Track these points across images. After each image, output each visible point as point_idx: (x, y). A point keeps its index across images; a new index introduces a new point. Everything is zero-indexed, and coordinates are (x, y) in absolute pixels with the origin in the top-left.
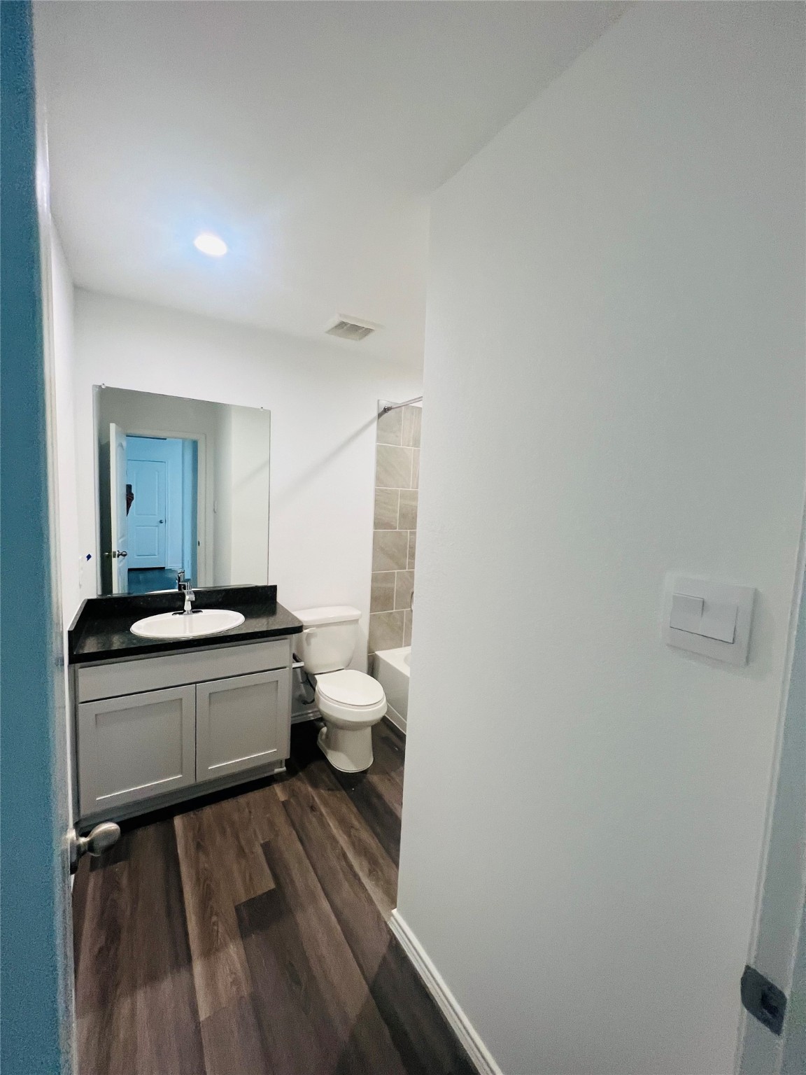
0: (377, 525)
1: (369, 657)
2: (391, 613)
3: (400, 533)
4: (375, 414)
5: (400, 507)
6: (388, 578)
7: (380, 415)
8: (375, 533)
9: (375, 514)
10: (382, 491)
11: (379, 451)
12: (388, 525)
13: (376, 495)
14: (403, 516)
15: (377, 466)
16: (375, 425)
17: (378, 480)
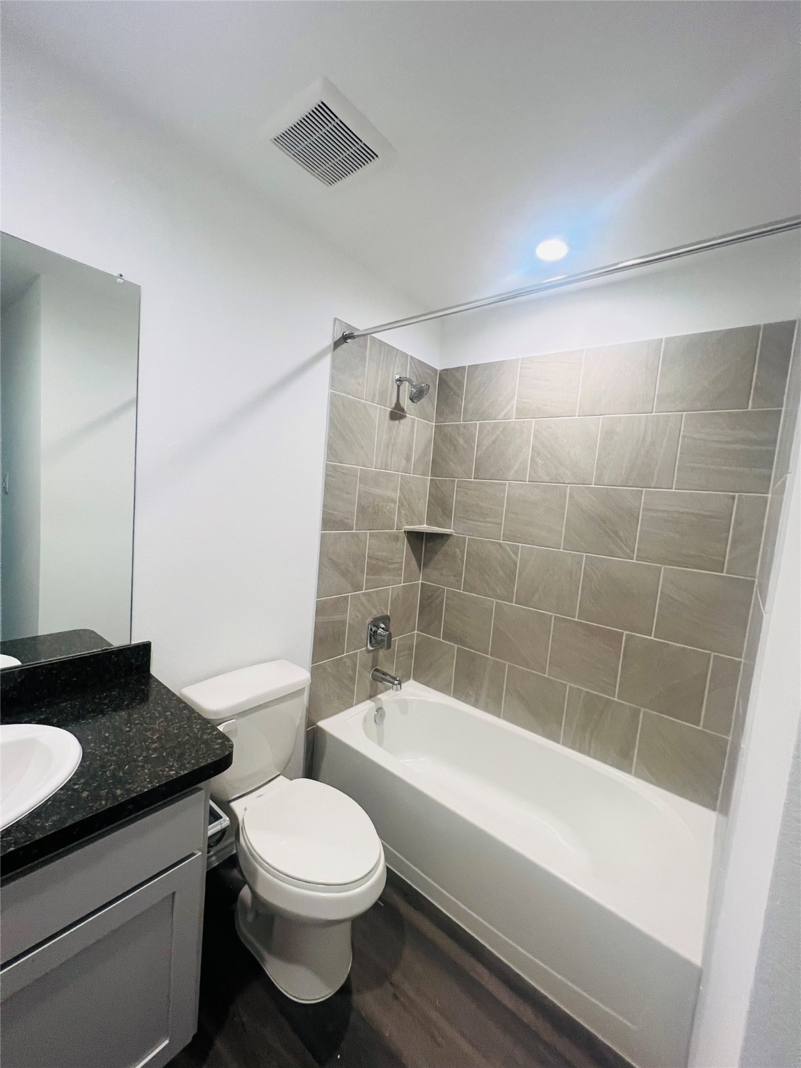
0: (328, 522)
1: (308, 733)
2: (342, 658)
3: (356, 535)
4: (329, 341)
5: (359, 495)
6: (339, 605)
7: (337, 344)
8: (323, 537)
9: (325, 506)
10: (335, 468)
11: (334, 403)
12: (343, 525)
13: (327, 475)
14: (362, 510)
15: (330, 428)
16: (327, 360)
17: (332, 451)
